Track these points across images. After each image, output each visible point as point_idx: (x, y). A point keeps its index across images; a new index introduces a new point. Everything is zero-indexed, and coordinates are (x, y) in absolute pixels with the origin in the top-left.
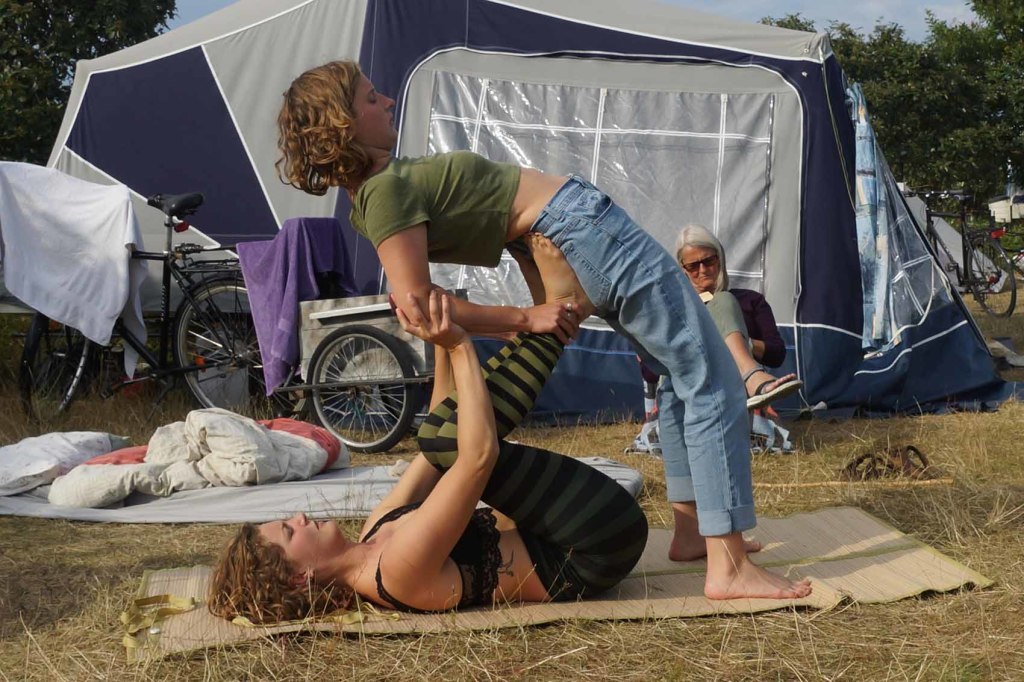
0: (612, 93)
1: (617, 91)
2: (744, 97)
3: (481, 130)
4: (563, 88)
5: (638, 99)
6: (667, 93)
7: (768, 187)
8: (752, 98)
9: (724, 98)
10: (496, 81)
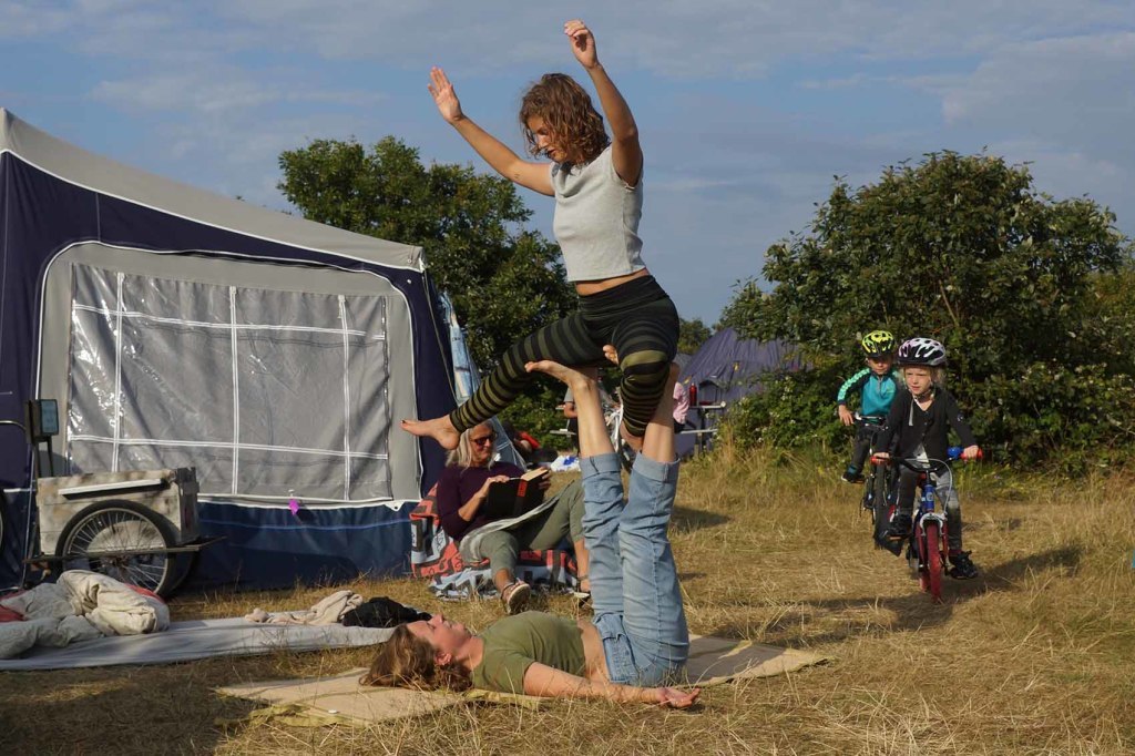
0: (240, 291)
1: (245, 290)
2: (358, 298)
3: (123, 322)
4: (195, 284)
5: (264, 297)
6: (291, 293)
7: (387, 379)
8: (366, 300)
9: (341, 299)
10: (130, 275)
